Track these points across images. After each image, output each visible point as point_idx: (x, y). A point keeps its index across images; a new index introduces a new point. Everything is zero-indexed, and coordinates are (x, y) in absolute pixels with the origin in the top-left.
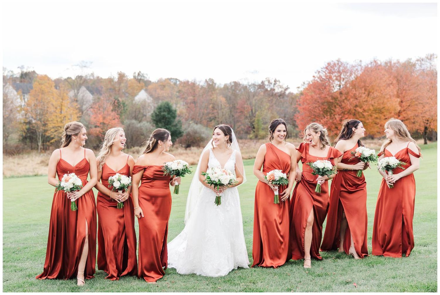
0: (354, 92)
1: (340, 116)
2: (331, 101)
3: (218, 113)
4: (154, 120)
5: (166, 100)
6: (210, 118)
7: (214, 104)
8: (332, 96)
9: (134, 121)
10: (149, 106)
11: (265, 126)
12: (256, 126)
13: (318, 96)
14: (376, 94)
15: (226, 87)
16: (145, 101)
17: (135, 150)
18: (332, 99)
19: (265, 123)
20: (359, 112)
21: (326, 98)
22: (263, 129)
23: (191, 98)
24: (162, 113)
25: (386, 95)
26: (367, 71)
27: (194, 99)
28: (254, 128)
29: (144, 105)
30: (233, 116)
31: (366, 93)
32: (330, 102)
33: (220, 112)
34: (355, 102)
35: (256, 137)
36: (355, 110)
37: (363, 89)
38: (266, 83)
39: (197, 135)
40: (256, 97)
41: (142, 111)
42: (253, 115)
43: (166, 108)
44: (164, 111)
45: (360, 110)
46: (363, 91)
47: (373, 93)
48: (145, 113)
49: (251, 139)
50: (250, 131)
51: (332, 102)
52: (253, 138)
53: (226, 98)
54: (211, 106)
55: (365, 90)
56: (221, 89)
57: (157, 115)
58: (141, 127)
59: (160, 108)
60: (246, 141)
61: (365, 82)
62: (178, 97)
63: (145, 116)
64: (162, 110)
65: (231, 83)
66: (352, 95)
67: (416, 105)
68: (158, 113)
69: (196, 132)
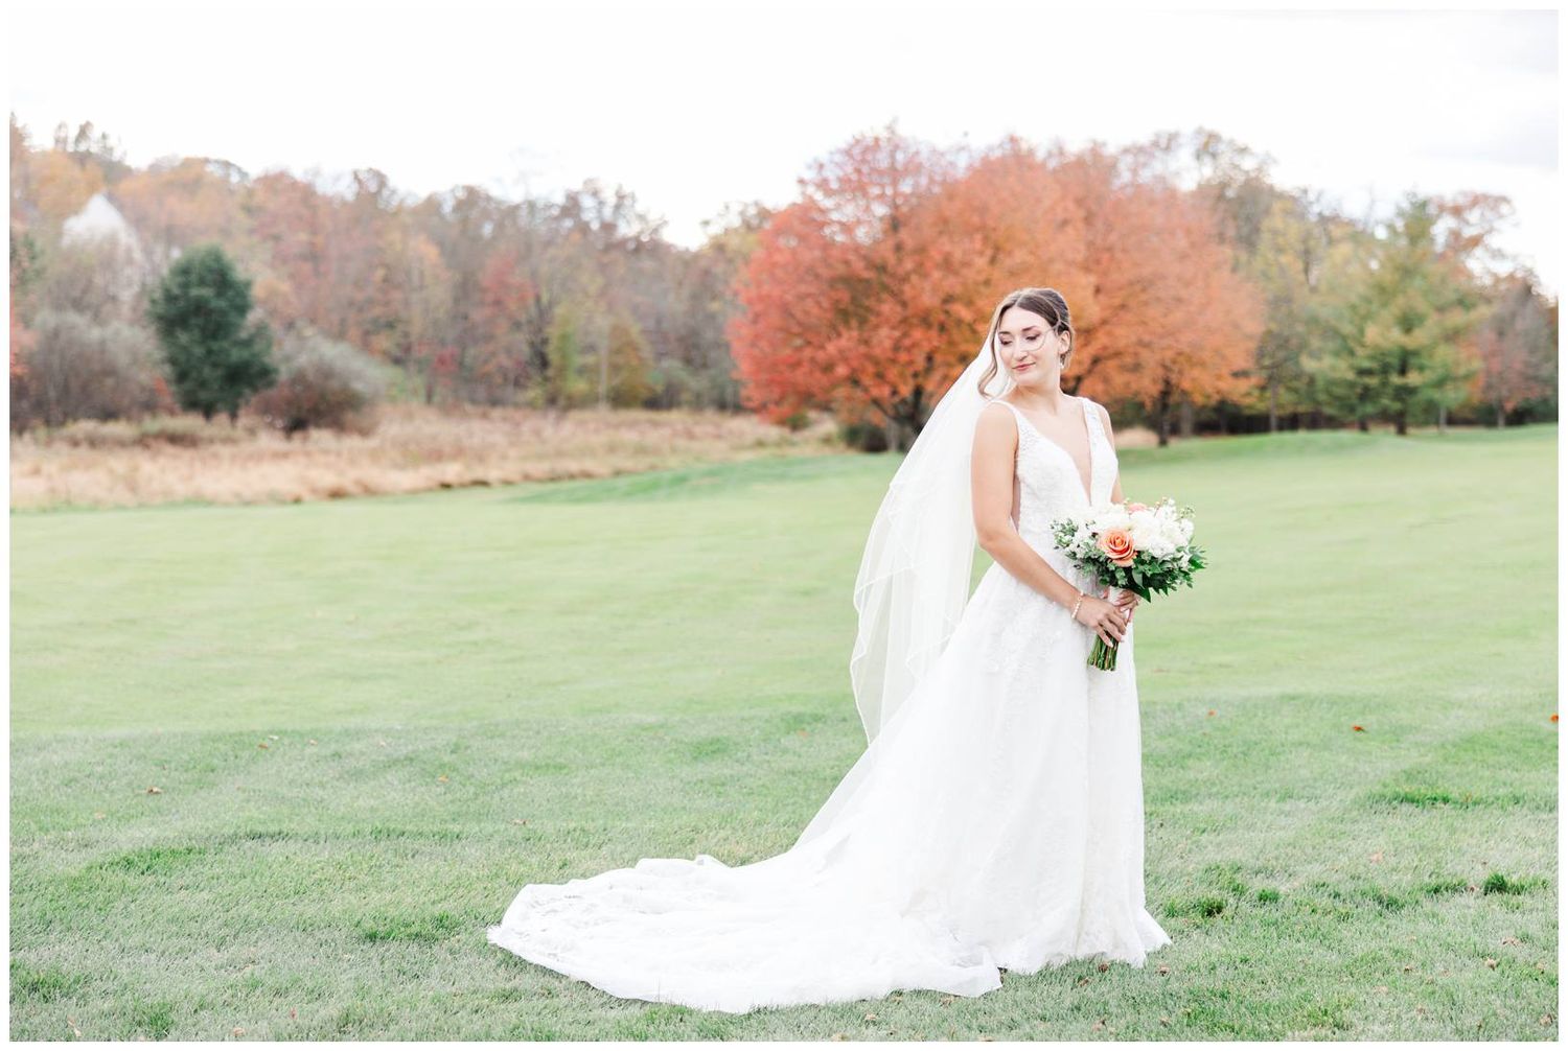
0: (947, 248)
1: (897, 334)
2: (866, 275)
3: (407, 303)
4: (160, 318)
5: (203, 243)
6: (375, 321)
7: (387, 266)
8: (865, 258)
9: (73, 318)
10: (130, 261)
11: (590, 359)
12: (554, 357)
13: (817, 253)
14: (1020, 256)
15: (432, 205)
16: (112, 240)
17: (80, 436)
18: (867, 268)
19: (591, 348)
20: (959, 322)
21: (847, 262)
22: (582, 371)
23: (303, 237)
24: (195, 292)
25: (1051, 261)
26: (989, 170)
27: (312, 244)
28: (544, 363)
29: (108, 257)
30: (466, 317)
31: (989, 252)
32: (861, 280)
33: (415, 297)
34: (951, 284)
35: (552, 401)
36: (947, 312)
37: (978, 237)
38: (587, 202)
39: (334, 384)
40: (552, 251)
41: (99, 280)
42: (543, 314)
43: (211, 271)
44: (202, 282)
45: (966, 314)
46: (978, 245)
47: (1010, 253)
48: (112, 290)
49: (531, 405)
50: (528, 378)
51: (867, 281)
52: (540, 402)
53: (441, 244)
54: (380, 273)
55: (986, 239)
56: (415, 211)
57: (170, 298)
58: (103, 343)
59: (184, 271)
60: (518, 415)
61: (983, 210)
62: (252, 232)
63: (114, 299)
64: (194, 278)
65: (453, 191)
66: (938, 258)
67: (1146, 304)
68: (176, 291)
69: (327, 373)
